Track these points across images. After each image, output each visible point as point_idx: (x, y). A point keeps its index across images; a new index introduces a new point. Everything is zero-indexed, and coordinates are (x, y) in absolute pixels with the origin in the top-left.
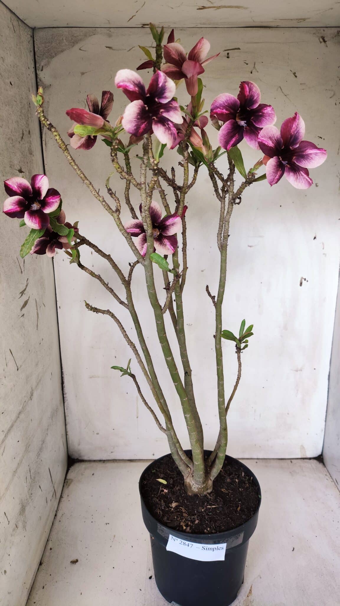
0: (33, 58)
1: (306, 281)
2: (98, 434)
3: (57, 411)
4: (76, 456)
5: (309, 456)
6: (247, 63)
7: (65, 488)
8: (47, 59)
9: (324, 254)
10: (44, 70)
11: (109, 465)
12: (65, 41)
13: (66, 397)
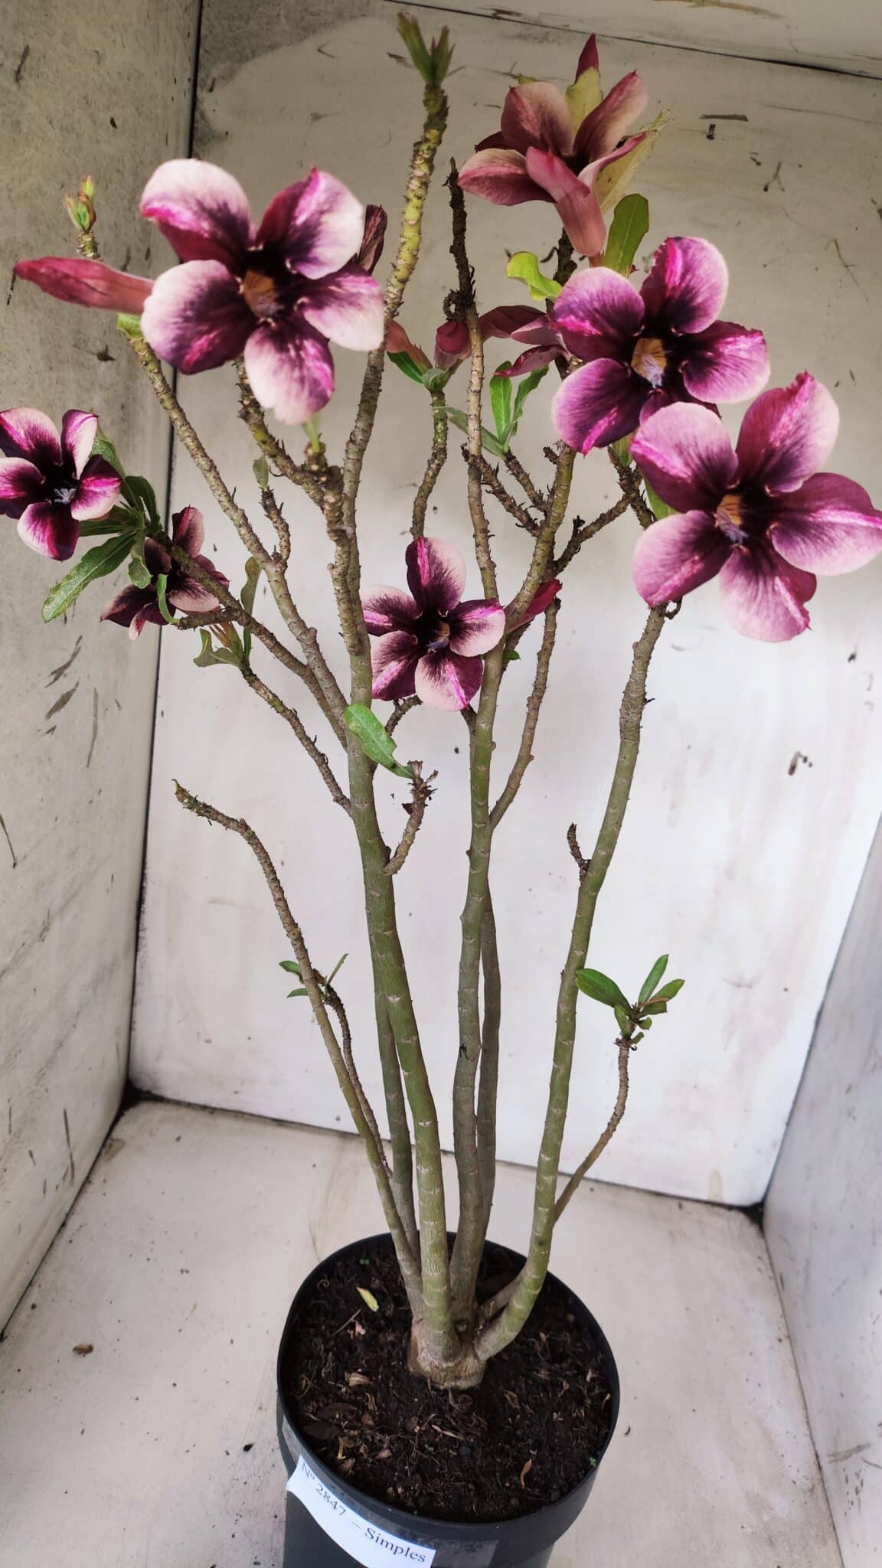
0: (192, 55)
1: (807, 764)
2: (208, 1041)
3: (111, 971)
4: (145, 1084)
5: (730, 1198)
6: (758, 160)
7: (101, 1161)
8: (228, 63)
9: (867, 703)
10: (216, 91)
11: (224, 1123)
12: (282, 19)
13: (144, 938)
